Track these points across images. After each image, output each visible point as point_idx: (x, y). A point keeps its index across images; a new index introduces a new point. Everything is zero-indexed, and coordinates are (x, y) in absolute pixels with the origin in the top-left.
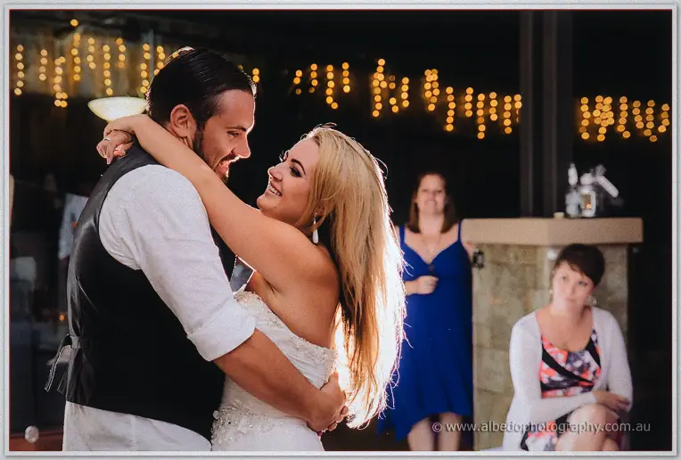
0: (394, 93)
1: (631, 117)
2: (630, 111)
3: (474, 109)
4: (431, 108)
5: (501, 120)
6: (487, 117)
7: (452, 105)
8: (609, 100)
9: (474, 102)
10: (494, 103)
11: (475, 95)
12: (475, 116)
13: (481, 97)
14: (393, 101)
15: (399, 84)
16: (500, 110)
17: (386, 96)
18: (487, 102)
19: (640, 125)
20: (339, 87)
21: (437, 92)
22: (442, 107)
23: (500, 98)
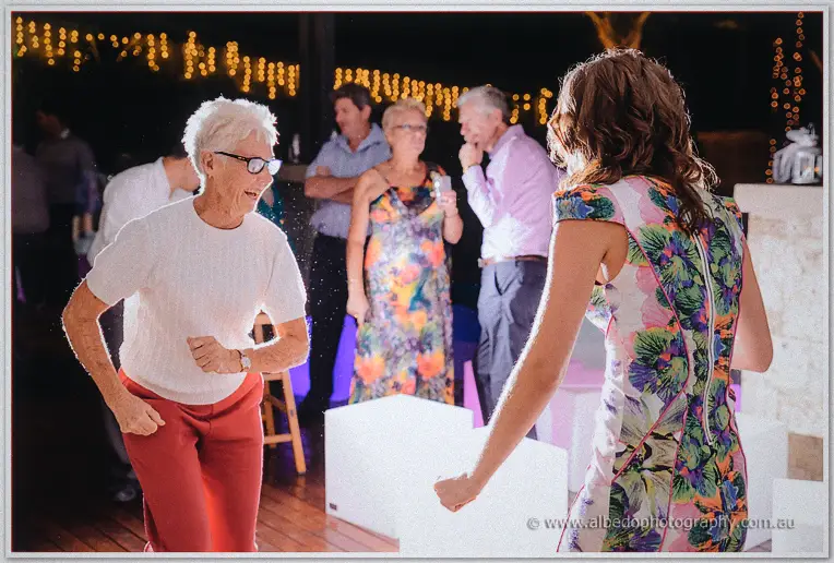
0: (203, 59)
1: (382, 86)
2: (381, 81)
3: (266, 75)
4: (232, 73)
5: (287, 83)
6: (276, 81)
7: (249, 71)
8: (366, 72)
9: (266, 69)
10: (281, 71)
11: (266, 64)
12: (266, 81)
13: (272, 66)
14: (202, 66)
15: (206, 52)
16: (286, 77)
17: (197, 61)
18: (276, 69)
19: (388, 93)
20: (159, 53)
21: (237, 60)
22: (241, 73)
23: (286, 67)
